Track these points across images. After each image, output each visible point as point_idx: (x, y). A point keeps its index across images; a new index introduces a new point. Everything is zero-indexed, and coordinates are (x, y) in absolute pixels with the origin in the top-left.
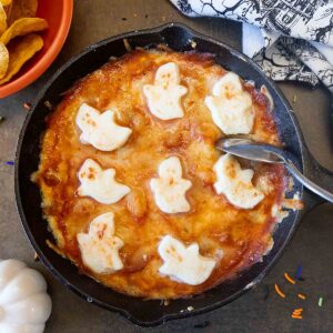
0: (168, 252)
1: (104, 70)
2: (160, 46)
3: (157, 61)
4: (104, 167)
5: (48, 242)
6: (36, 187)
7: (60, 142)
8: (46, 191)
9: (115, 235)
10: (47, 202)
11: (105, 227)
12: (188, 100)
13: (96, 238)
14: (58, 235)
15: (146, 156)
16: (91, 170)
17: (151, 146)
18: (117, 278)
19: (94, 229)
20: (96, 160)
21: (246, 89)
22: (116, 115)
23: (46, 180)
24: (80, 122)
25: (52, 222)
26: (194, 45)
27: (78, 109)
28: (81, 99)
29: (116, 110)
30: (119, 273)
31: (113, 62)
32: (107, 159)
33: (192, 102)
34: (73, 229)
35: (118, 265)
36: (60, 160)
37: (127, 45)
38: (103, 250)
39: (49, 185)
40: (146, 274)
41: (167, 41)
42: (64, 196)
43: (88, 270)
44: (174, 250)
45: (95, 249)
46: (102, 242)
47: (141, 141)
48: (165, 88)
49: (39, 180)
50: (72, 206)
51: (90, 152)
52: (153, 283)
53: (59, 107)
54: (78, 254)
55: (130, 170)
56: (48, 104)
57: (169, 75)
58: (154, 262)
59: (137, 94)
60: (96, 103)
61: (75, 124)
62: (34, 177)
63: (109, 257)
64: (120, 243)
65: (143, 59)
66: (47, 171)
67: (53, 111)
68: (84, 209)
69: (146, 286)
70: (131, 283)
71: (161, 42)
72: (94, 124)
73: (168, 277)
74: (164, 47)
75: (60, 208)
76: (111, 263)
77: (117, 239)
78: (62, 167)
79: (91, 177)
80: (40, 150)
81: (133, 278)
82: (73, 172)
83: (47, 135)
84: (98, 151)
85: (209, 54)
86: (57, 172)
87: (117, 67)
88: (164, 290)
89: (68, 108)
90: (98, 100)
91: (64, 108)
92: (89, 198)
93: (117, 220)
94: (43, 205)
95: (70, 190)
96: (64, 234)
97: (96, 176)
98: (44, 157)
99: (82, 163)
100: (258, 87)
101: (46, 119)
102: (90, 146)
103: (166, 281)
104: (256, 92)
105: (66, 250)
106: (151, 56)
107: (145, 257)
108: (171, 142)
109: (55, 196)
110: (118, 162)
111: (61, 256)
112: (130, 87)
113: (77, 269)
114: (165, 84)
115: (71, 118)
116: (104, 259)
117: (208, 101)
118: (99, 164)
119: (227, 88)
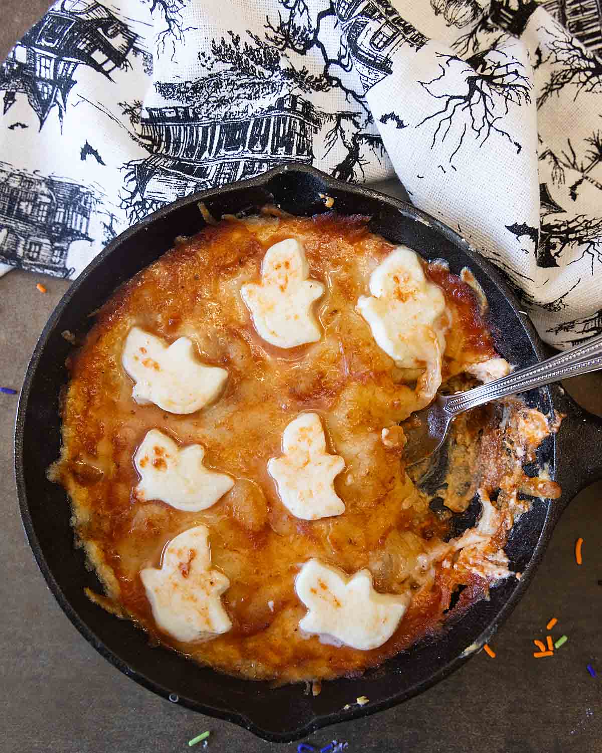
0: (313, 591)
1: (166, 261)
2: (265, 209)
3: (263, 238)
4: (182, 445)
5: (88, 592)
6: (60, 488)
7: (97, 401)
8: (78, 494)
9: (213, 568)
10: (81, 515)
11: (193, 555)
12: (325, 308)
13: (178, 577)
14: (107, 575)
15: (257, 418)
16: (158, 451)
17: (267, 398)
18: (220, 648)
19: (171, 560)
20: (165, 432)
21: (432, 277)
22: (195, 346)
23: (75, 474)
24: (130, 363)
25: (93, 551)
26: (329, 203)
27: (125, 338)
28: (130, 321)
29: (196, 335)
30: (225, 637)
31: (182, 245)
32: (186, 428)
33: (336, 311)
34: (134, 561)
35: (221, 624)
36: (100, 436)
37: (204, 212)
38: (193, 598)
39: (83, 484)
40: (275, 636)
41: (278, 200)
42: (111, 501)
43: (167, 637)
44: (324, 587)
45: (177, 597)
46: (188, 582)
47: (248, 390)
48: (282, 288)
49: (63, 477)
50: (129, 520)
51: (154, 418)
52: (289, 652)
53: (89, 338)
54: (145, 608)
55: (232, 445)
56: (67, 334)
57: (287, 264)
58: (289, 613)
59: (232, 301)
60: (157, 325)
61: (121, 366)
62: (53, 473)
63: (204, 612)
64: (222, 582)
65: (236, 236)
66: (76, 458)
67: (78, 346)
68: (150, 524)
69: (276, 660)
70: (247, 655)
71: (268, 201)
72: (156, 366)
73: (315, 637)
74: (274, 210)
75: (106, 525)
76: (208, 622)
77: (217, 576)
78: (104, 447)
79: (159, 464)
80: (60, 421)
81: (251, 645)
82: (125, 457)
83: (72, 391)
84: (166, 415)
85: (358, 217)
86: (96, 457)
87: (189, 254)
88: (310, 664)
89: (106, 338)
90: (159, 318)
91: (98, 340)
92: (158, 502)
93: (214, 541)
94: (74, 521)
95: (122, 491)
96: (118, 573)
97: (168, 461)
98: (68, 432)
99: (140, 440)
100: (454, 270)
101: (67, 362)
102: (153, 406)
103: (311, 646)
104: (451, 280)
105: (124, 602)
106: (251, 229)
107: (271, 604)
108: (302, 387)
109: (95, 503)
110: (208, 432)
111: (114, 616)
112: (216, 291)
113: (146, 637)
114: (281, 282)
115: (112, 358)
116: (194, 616)
117: (363, 304)
118: (173, 438)
119: (396, 279)
